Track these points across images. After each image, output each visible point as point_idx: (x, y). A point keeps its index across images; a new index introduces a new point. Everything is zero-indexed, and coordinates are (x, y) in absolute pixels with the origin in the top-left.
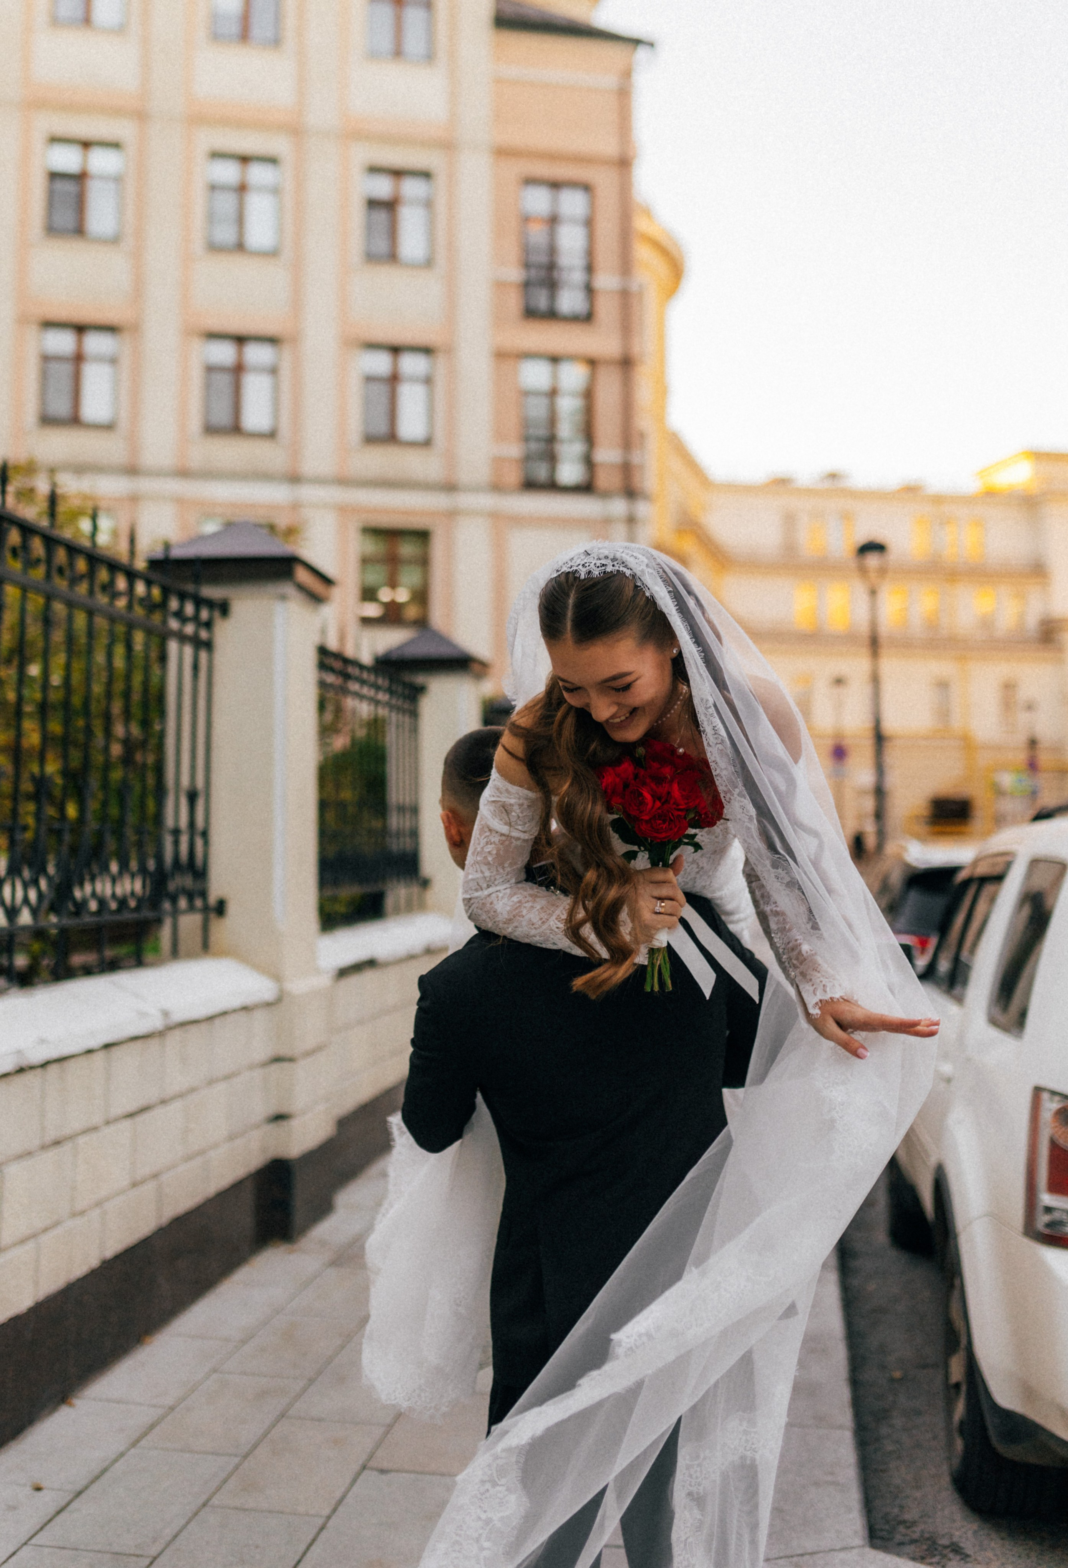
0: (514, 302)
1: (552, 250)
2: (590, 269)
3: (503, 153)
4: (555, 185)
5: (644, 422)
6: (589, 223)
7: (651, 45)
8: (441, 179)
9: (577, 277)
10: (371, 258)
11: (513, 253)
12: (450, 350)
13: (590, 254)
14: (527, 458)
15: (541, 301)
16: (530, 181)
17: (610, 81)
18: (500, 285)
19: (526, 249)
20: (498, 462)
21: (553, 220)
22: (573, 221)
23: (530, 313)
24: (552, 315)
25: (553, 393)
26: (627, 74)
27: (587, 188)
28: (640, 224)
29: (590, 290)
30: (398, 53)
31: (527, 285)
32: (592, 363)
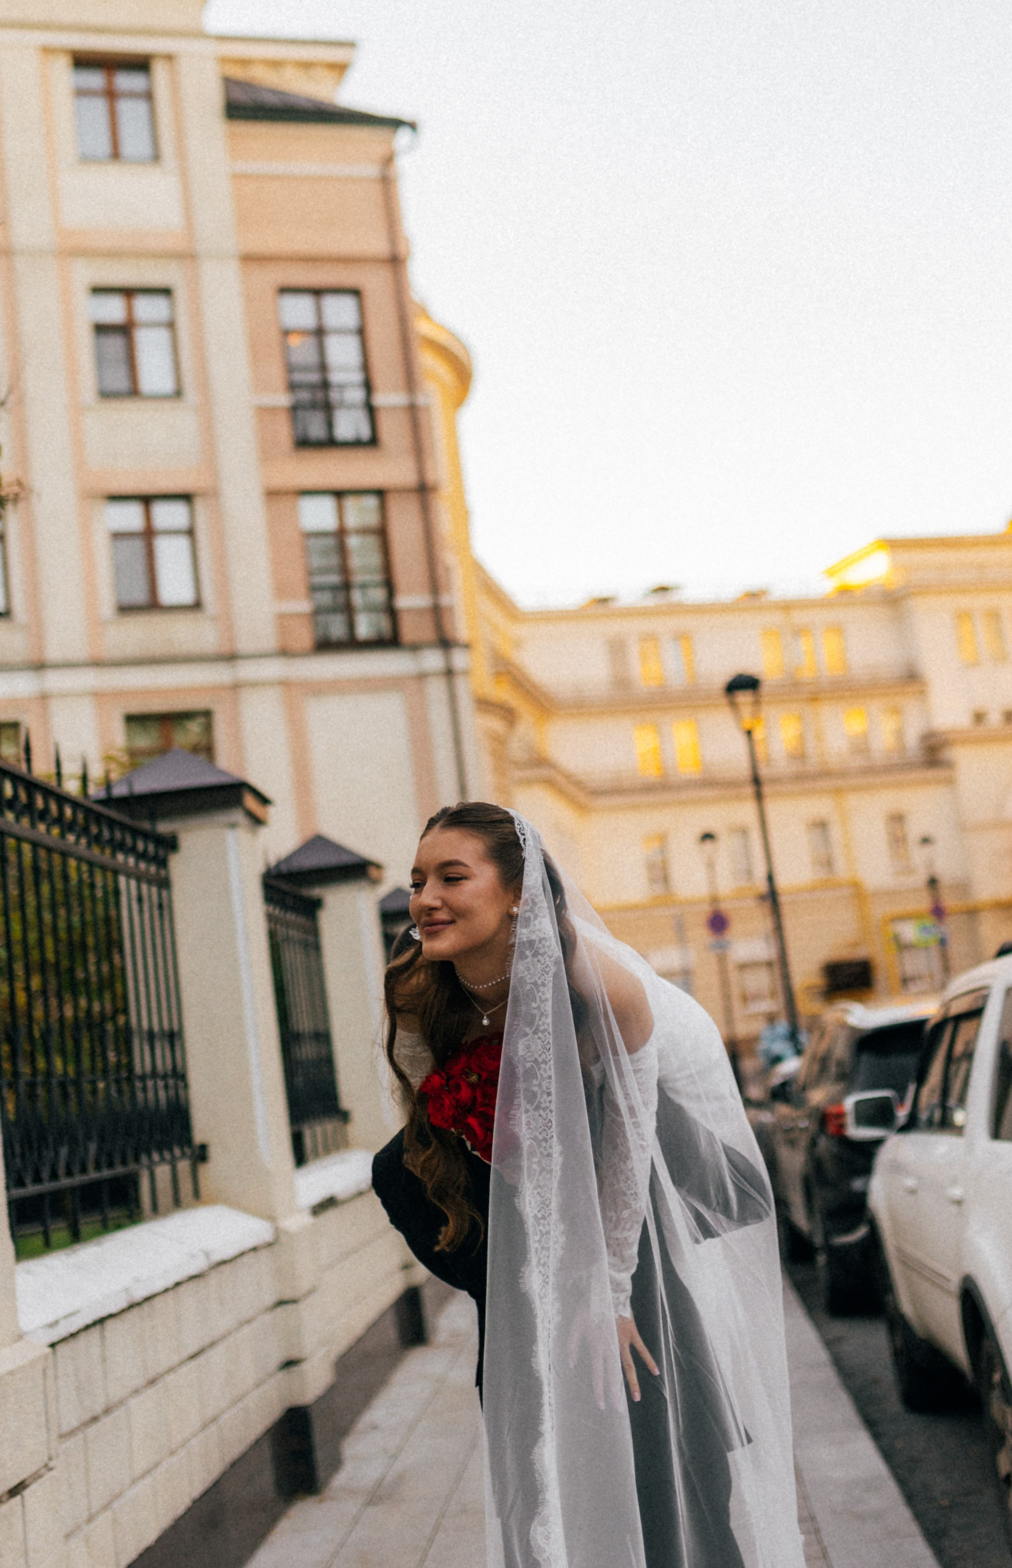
0: (283, 432)
1: (323, 367)
2: (368, 386)
3: (250, 259)
4: (317, 292)
5: (449, 557)
6: (361, 332)
7: (413, 126)
8: (181, 295)
9: (356, 395)
10: (106, 395)
11: (276, 374)
12: (213, 494)
13: (366, 367)
14: (318, 612)
15: (316, 429)
16: (285, 290)
17: (372, 170)
18: (264, 412)
19: (290, 368)
20: (282, 618)
21: (320, 332)
22: (341, 331)
23: (303, 443)
24: (330, 443)
25: (341, 533)
26: (388, 160)
27: (356, 293)
28: (422, 327)
29: (371, 410)
30: (116, 154)
31: (294, 409)
32: (380, 493)
